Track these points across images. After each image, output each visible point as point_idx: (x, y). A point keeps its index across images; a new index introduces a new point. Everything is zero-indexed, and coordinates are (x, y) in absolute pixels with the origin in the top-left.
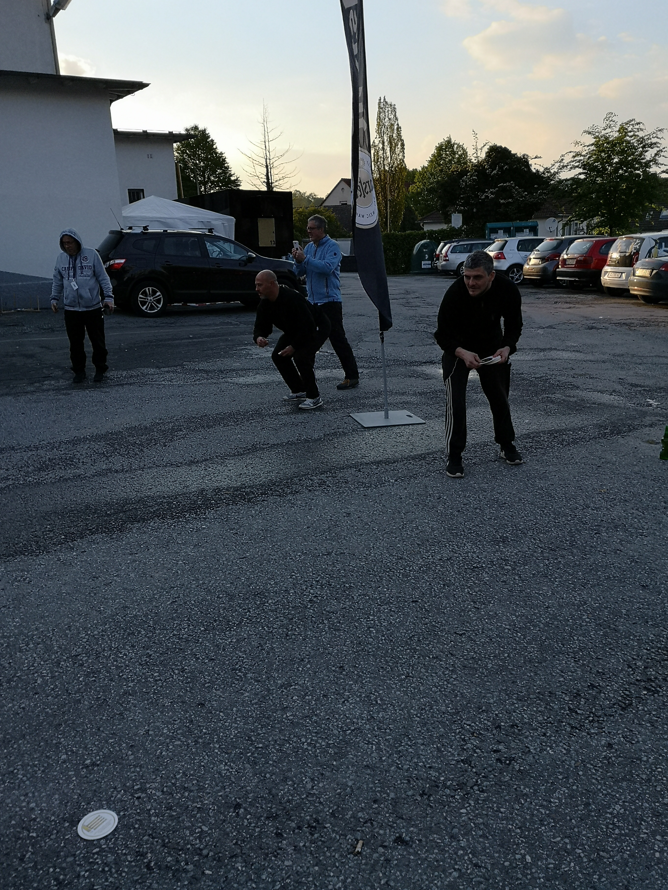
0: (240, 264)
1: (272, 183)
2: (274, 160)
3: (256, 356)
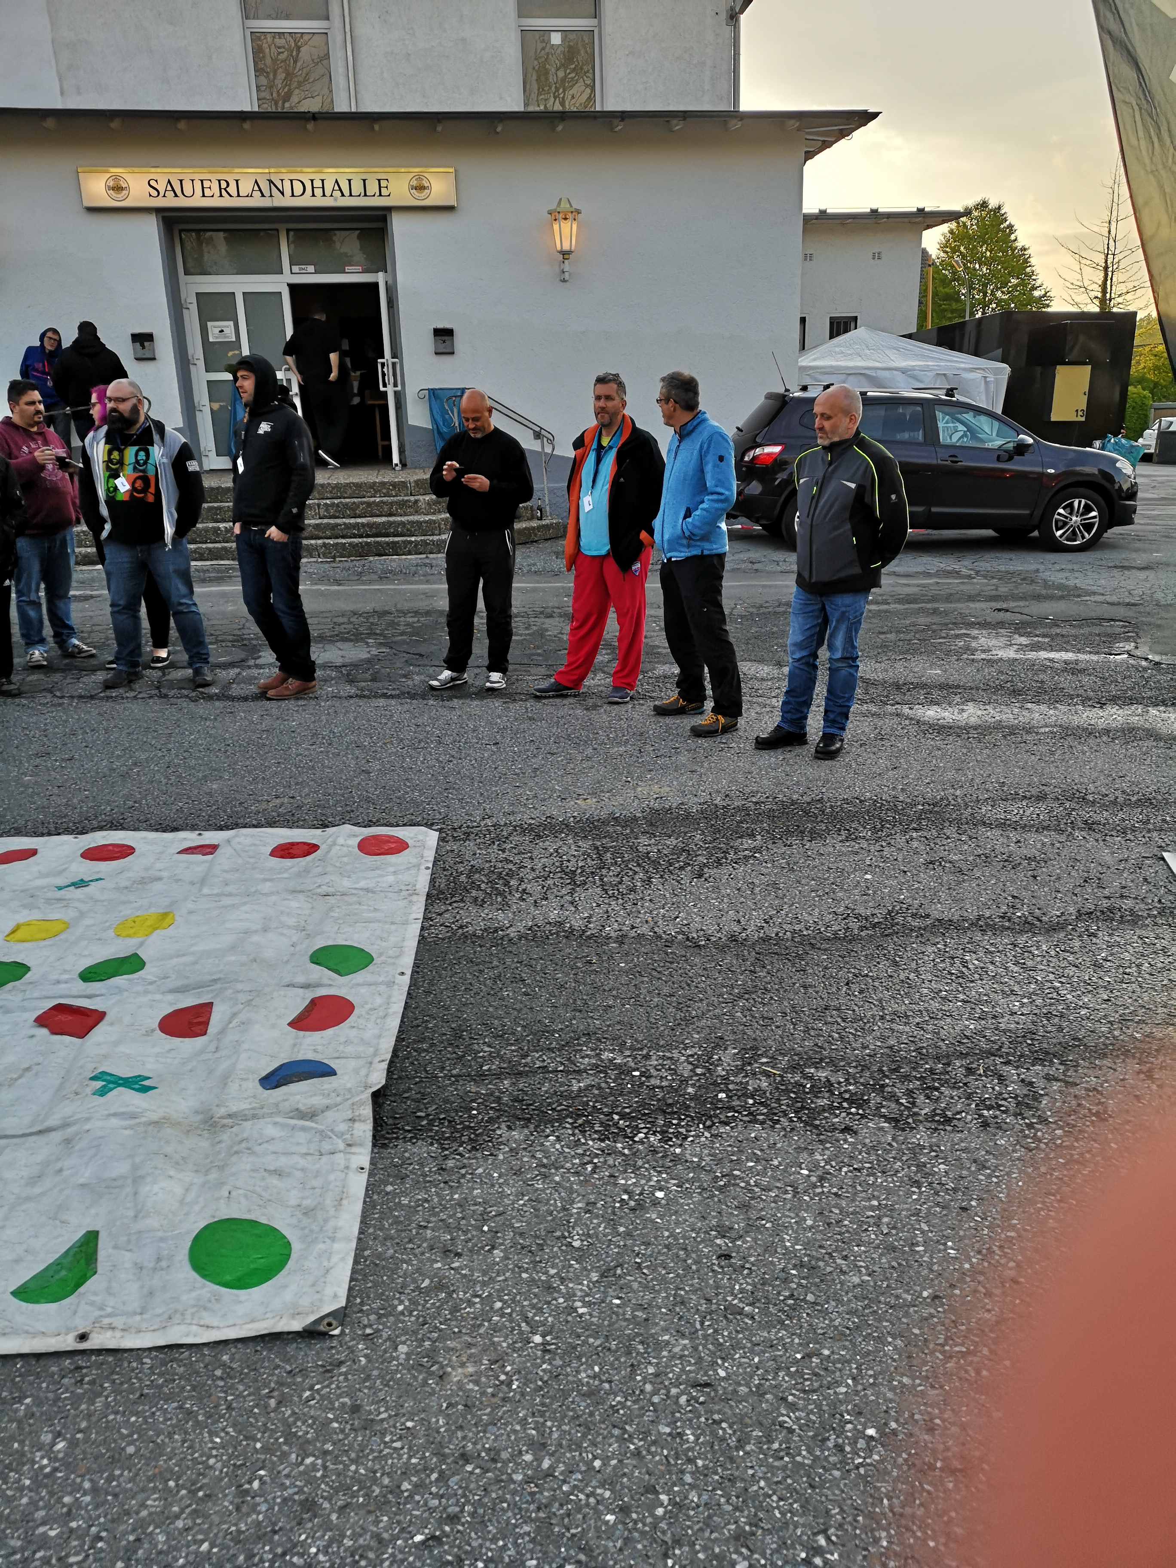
0: (999, 456)
1: (1110, 300)
2: (1121, 256)
3: (983, 656)
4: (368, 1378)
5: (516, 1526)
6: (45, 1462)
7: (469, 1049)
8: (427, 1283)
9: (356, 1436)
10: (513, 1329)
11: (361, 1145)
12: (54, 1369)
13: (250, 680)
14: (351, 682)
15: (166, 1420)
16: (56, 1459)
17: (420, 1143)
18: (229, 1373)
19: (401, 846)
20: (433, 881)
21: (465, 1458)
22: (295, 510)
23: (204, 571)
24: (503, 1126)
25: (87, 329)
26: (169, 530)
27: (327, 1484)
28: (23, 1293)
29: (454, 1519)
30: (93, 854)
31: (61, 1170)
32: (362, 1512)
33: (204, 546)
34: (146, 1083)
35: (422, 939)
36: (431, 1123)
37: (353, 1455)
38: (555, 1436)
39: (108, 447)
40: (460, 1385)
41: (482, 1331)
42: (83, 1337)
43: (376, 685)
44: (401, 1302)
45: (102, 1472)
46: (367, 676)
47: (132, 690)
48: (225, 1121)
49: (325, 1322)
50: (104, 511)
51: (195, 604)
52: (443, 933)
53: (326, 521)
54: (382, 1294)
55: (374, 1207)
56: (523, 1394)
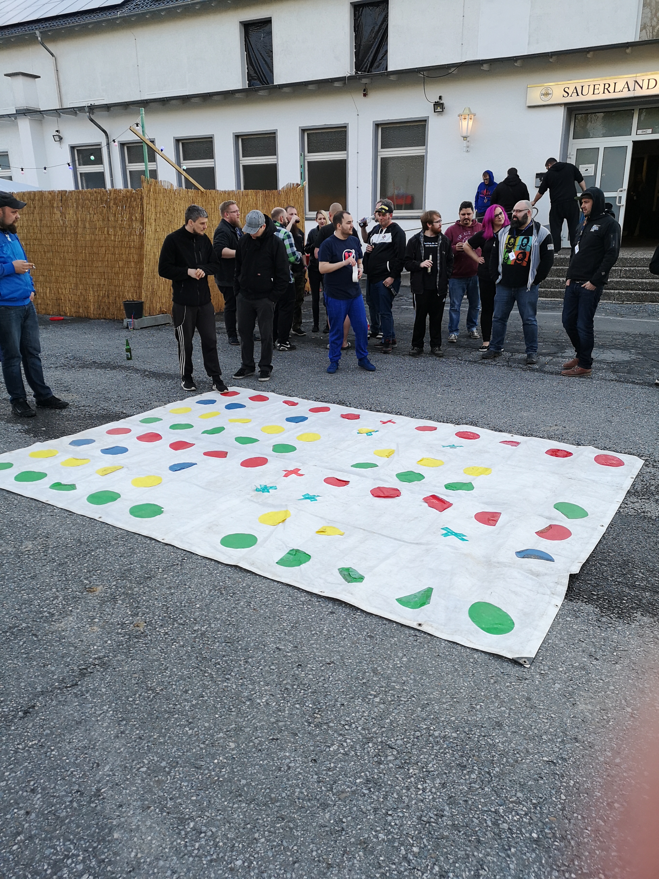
4: (538, 690)
5: (594, 776)
6: (398, 662)
7: (630, 572)
8: (577, 664)
9: (527, 709)
10: (617, 701)
11: (559, 596)
12: (407, 632)
13: (556, 364)
14: (614, 371)
15: (446, 668)
16: (402, 663)
17: (590, 605)
18: (476, 662)
19: (620, 463)
20: (633, 485)
21: (576, 740)
22: (603, 273)
23: (546, 304)
24: (639, 613)
25: (513, 172)
26: (531, 280)
27: (509, 720)
28: (399, 600)
29: (564, 759)
30: (461, 435)
31: (423, 561)
32: (522, 738)
33: (549, 290)
34: (464, 537)
35: (618, 513)
36: (599, 599)
37: (523, 716)
38: (626, 752)
39: (509, 236)
40: (582, 712)
41: (600, 694)
42: (420, 625)
43: (629, 375)
44: (562, 667)
45: (419, 675)
46: (626, 370)
47: (495, 361)
48: (496, 564)
49: (523, 660)
50: (500, 269)
51: (536, 321)
52: (632, 512)
53: (623, 279)
54: (554, 660)
55: (559, 624)
56: (614, 729)
